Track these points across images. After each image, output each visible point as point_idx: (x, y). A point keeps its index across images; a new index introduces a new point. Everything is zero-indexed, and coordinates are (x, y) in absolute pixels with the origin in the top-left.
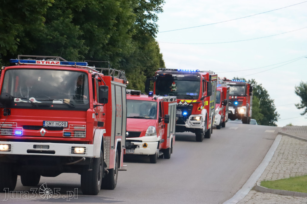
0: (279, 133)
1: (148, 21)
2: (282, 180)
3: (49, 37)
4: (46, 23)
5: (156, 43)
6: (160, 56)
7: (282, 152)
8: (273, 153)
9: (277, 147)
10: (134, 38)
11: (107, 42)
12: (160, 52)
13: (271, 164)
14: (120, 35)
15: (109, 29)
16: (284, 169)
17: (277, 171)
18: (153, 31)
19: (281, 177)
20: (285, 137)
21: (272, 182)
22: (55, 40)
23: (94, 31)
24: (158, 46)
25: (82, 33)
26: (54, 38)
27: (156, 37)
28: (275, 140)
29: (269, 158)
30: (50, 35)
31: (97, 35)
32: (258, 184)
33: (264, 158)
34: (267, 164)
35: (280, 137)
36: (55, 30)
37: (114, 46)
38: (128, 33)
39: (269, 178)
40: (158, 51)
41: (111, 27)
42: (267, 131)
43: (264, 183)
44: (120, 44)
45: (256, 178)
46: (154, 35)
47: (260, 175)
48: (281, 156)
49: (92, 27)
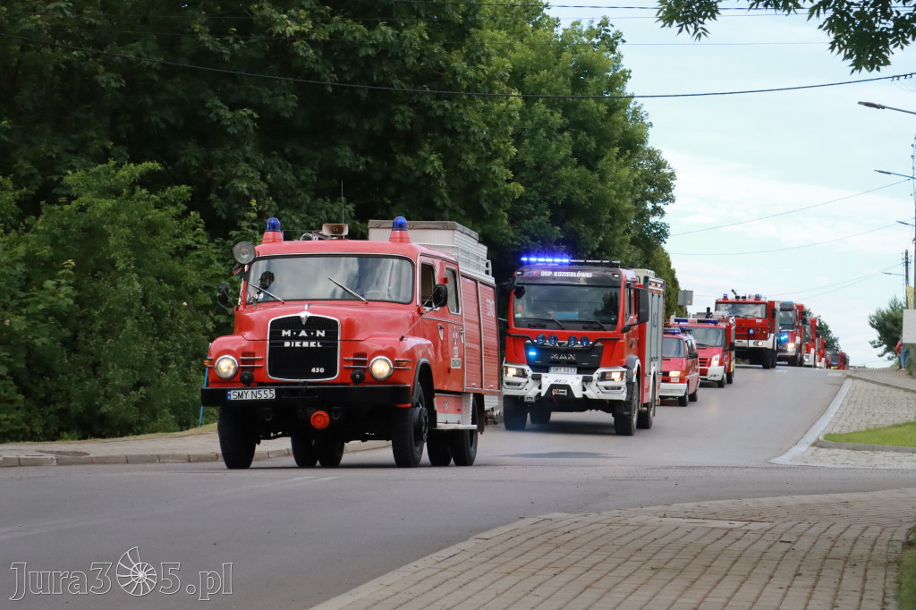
0: (849, 377)
1: (653, 220)
2: (855, 432)
3: (515, 243)
4: (512, 222)
5: (666, 254)
6: (673, 273)
7: (854, 400)
8: (840, 402)
9: (845, 394)
10: (634, 242)
11: (597, 246)
12: (672, 267)
13: (838, 416)
14: (614, 237)
15: (601, 227)
16: (857, 421)
17: (848, 423)
18: (662, 233)
19: (854, 429)
20: (856, 382)
21: (840, 436)
22: (525, 247)
23: (580, 231)
24: (668, 258)
25: (562, 236)
26: (523, 244)
27: (665, 243)
28: (842, 385)
29: (835, 407)
30: (517, 240)
31: (583, 238)
32: (821, 438)
33: (827, 408)
34: (832, 415)
35: (849, 381)
36: (526, 233)
37: (608, 253)
38: (624, 233)
39: (836, 430)
40: (669, 265)
41: (603, 225)
42: (830, 374)
43: (828, 436)
44: (616, 248)
45: (818, 431)
46: (663, 241)
47: (822, 428)
48: (852, 405)
49: (578, 226)
